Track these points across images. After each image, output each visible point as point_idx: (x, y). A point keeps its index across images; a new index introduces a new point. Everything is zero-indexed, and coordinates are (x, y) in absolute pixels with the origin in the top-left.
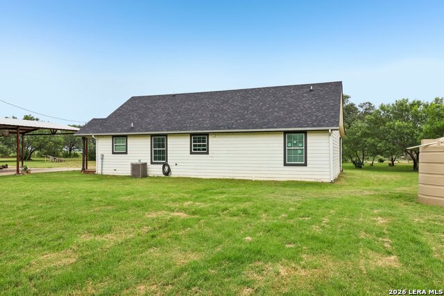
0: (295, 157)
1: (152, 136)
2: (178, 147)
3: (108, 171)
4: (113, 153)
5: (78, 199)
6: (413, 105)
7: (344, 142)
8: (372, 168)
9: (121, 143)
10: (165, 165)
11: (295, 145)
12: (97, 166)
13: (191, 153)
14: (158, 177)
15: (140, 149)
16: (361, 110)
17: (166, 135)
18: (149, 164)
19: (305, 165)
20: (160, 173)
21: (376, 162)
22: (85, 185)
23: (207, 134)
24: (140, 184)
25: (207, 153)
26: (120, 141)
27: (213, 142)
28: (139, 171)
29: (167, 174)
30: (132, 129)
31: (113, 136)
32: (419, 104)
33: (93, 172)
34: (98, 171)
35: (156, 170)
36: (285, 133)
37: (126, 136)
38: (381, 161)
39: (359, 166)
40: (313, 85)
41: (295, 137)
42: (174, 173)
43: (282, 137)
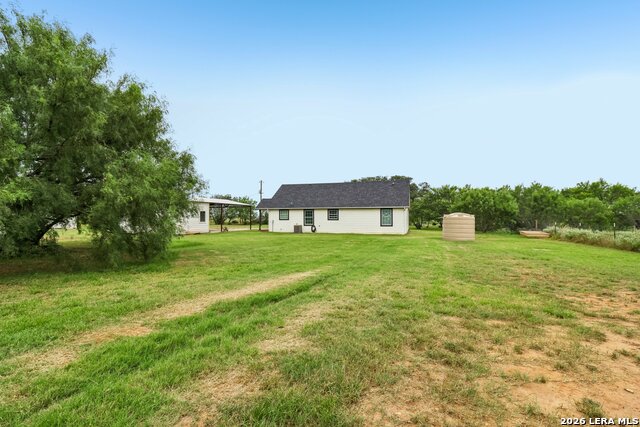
0: (387, 222)
1: (304, 210)
2: (320, 217)
3: (276, 229)
4: (280, 219)
6: (452, 189)
7: (410, 212)
8: (427, 228)
9: (284, 214)
10: (313, 226)
11: (386, 216)
12: (270, 228)
13: (328, 220)
14: (310, 233)
17: (313, 210)
18: (303, 226)
19: (392, 225)
20: (310, 231)
21: (431, 225)
22: (264, 237)
23: (338, 209)
25: (338, 220)
26: (284, 212)
27: (341, 214)
28: (298, 229)
29: (314, 231)
30: (291, 206)
31: (280, 210)
32: (456, 188)
33: (267, 231)
34: (271, 230)
35: (307, 229)
36: (381, 209)
37: (288, 210)
38: (434, 224)
39: (419, 227)
41: (386, 211)
42: (318, 231)
43: (379, 211)
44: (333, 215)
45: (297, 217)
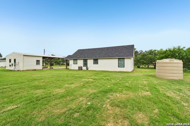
0: (121, 65)
1: (83, 59)
2: (90, 62)
3: (72, 69)
4: (74, 64)
5: (65, 75)
6: (154, 51)
7: (135, 61)
8: (142, 68)
9: (75, 61)
10: (87, 67)
11: (121, 62)
12: (70, 67)
13: (94, 64)
14: (85, 70)
15: (80, 63)
16: (139, 52)
17: (87, 59)
18: (83, 67)
19: (124, 67)
22: (66, 72)
23: (98, 59)
24: (80, 72)
25: (98, 64)
27: (99, 61)
28: (80, 68)
29: (87, 69)
30: (78, 58)
31: (74, 60)
32: (156, 50)
33: (69, 69)
34: (70, 69)
35: (84, 68)
36: (118, 58)
37: (77, 60)
38: (145, 66)
39: (139, 67)
41: (121, 60)
42: (89, 69)
43: (117, 60)
44: (96, 62)
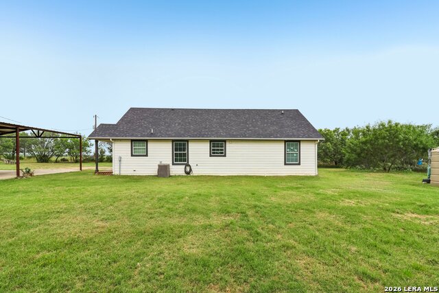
0: (292, 159)
1: (173, 141)
2: (198, 152)
3: (126, 172)
4: (132, 155)
9: (140, 147)
10: (188, 165)
11: (293, 150)
13: (211, 156)
14: (182, 176)
17: (187, 141)
18: (171, 165)
19: (299, 164)
20: (183, 173)
23: (225, 141)
25: (225, 156)
26: (139, 144)
27: (230, 147)
28: (163, 171)
29: (188, 173)
30: (152, 135)
31: (132, 141)
33: (110, 173)
34: (116, 172)
35: (178, 170)
36: (285, 141)
37: (147, 141)
40: (284, 110)
41: (292, 144)
42: (195, 172)
43: (282, 145)
44: (218, 149)
45: (161, 152)
